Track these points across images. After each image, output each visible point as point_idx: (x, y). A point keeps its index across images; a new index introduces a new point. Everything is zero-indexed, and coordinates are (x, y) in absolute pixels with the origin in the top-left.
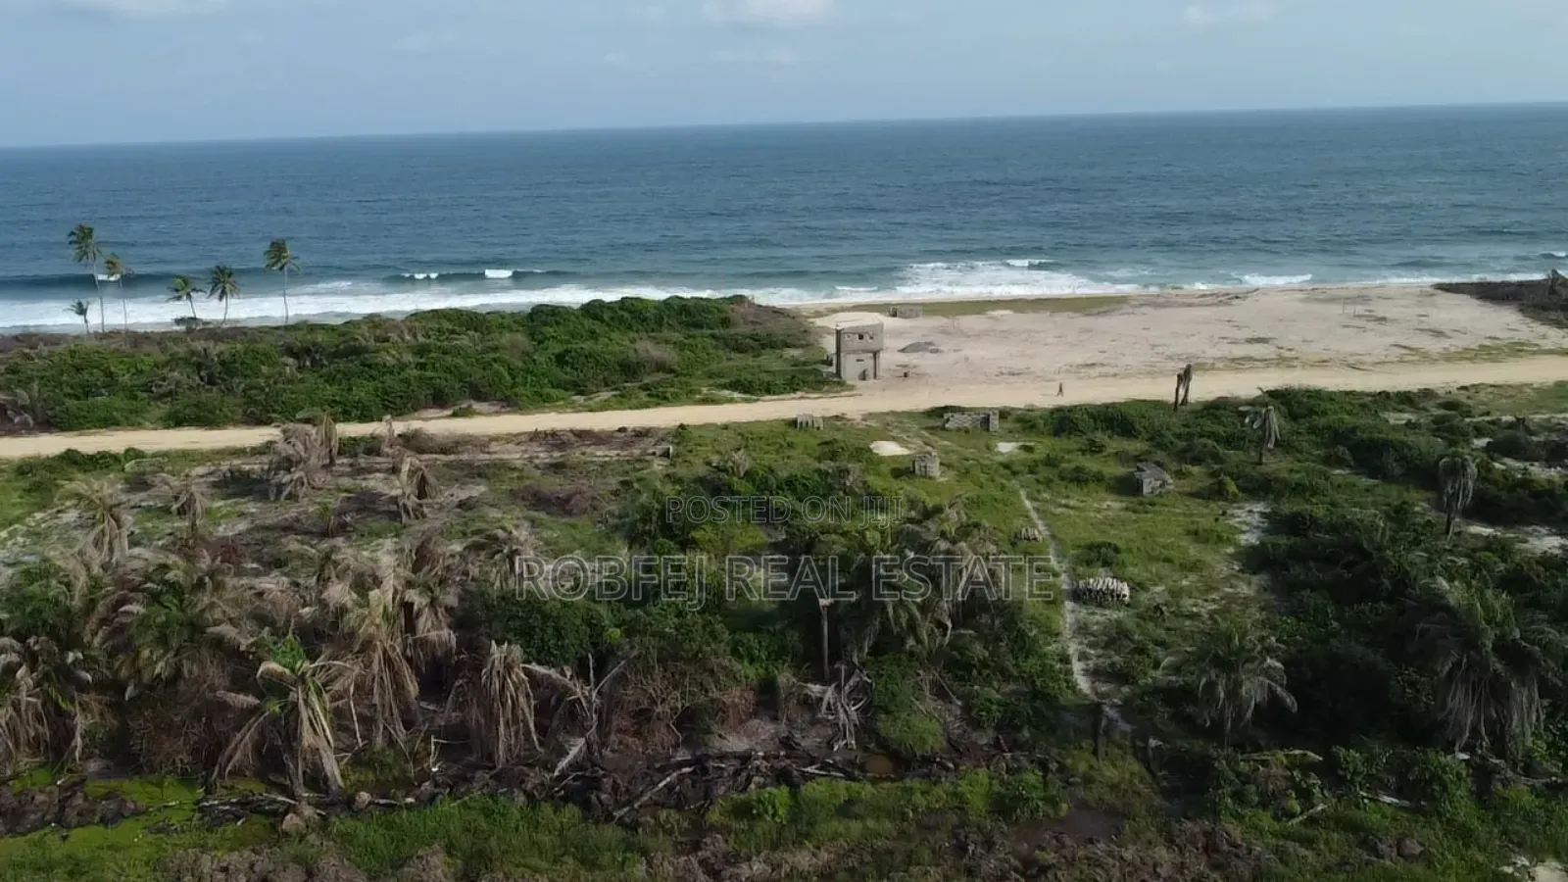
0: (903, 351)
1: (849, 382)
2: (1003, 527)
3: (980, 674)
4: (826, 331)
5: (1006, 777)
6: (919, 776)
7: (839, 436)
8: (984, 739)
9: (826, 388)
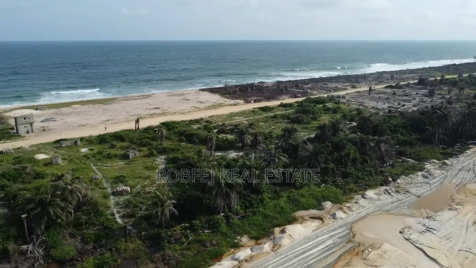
0: (42, 122)
1: (22, 135)
2: (87, 177)
3: (85, 226)
4: (11, 117)
5: (99, 257)
6: (69, 266)
7: (21, 155)
8: (90, 247)
9: (13, 138)
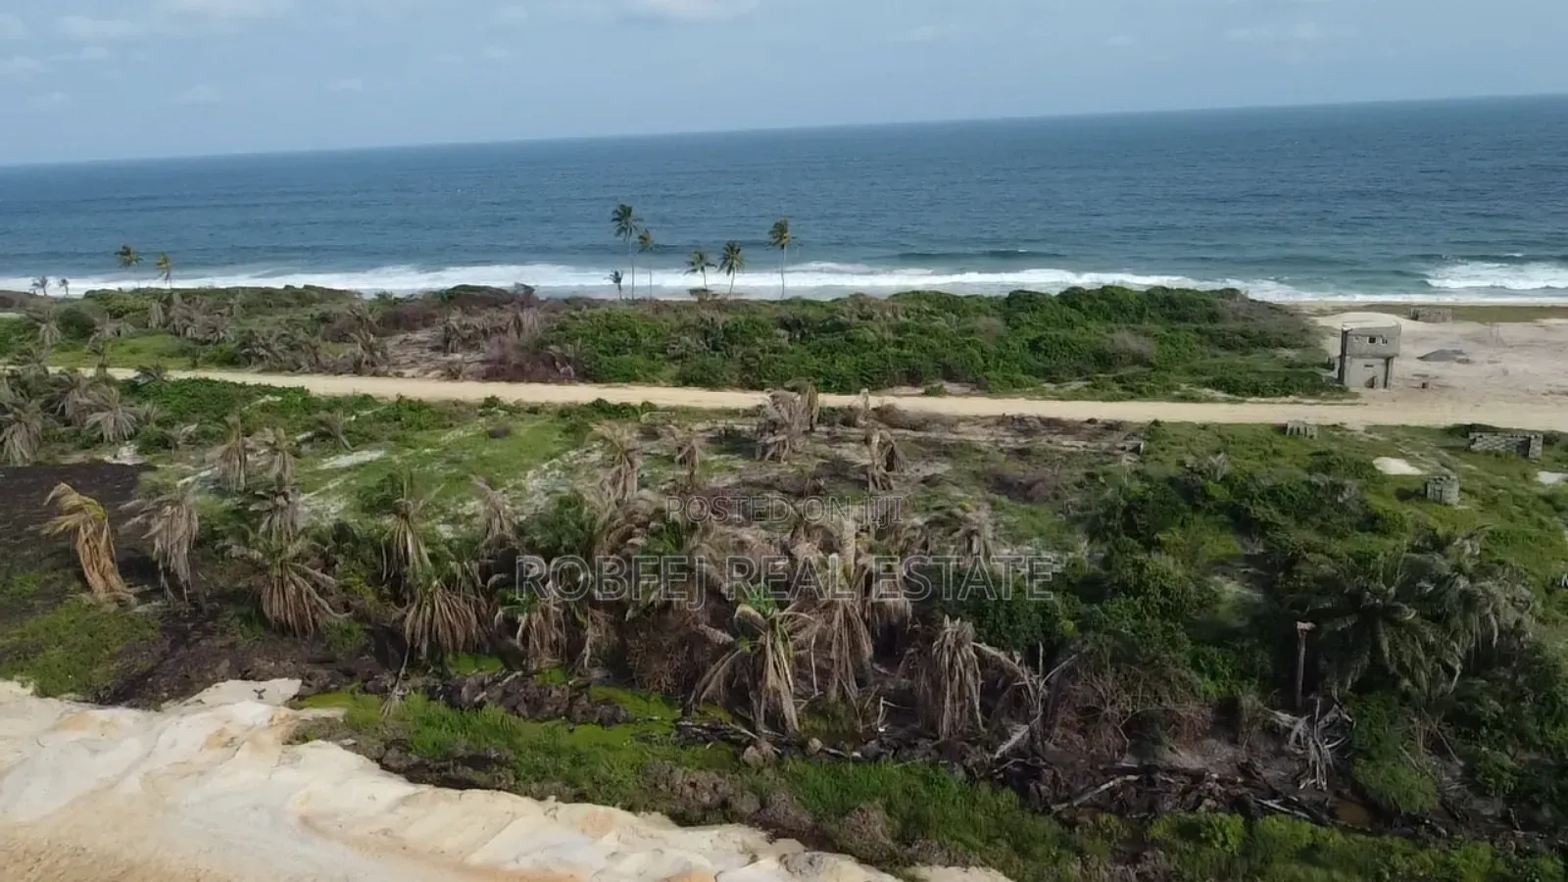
0: (1422, 358)
1: (1353, 390)
2: (1537, 571)
3: (1491, 733)
4: (1332, 333)
5: (1515, 857)
6: (1401, 835)
7: (1335, 447)
8: (1490, 809)
9: (1323, 394)
